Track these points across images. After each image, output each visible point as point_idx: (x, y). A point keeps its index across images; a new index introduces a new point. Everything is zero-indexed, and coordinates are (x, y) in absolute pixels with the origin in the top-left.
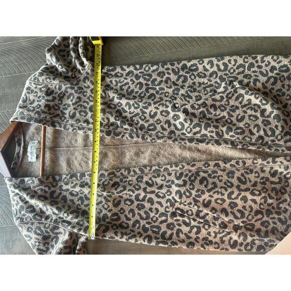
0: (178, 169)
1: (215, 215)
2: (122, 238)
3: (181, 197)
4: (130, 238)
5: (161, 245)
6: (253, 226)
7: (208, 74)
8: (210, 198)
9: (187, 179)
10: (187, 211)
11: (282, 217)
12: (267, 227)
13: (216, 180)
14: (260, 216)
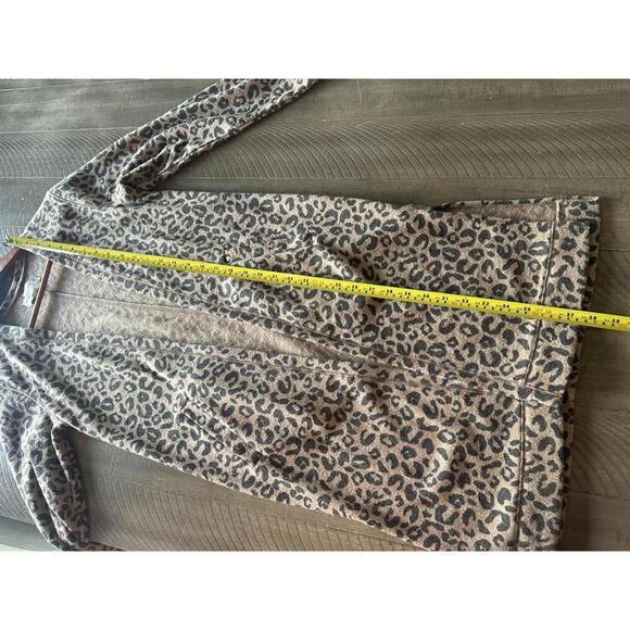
0: (204, 352)
1: (233, 430)
2: (104, 436)
3: (194, 394)
4: (115, 438)
5: (151, 457)
6: (284, 461)
7: (285, 218)
8: (233, 404)
9: (211, 370)
10: (199, 418)
11: (327, 456)
12: (303, 467)
13: (249, 380)
14: (294, 447)
